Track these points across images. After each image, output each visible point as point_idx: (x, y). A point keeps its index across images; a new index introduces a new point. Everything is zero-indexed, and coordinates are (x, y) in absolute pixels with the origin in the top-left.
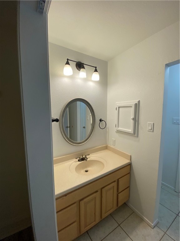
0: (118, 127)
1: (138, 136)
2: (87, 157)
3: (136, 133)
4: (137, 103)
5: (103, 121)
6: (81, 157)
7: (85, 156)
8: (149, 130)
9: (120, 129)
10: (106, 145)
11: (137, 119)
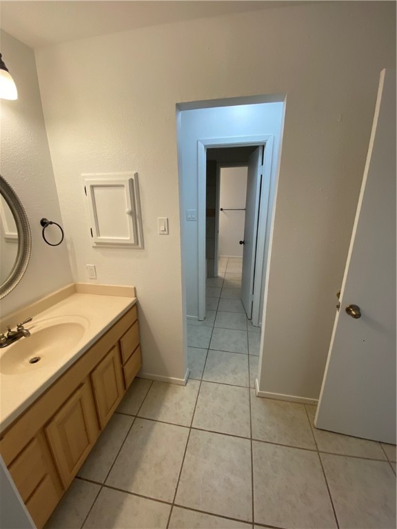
0: (98, 234)
1: (143, 247)
2: (26, 326)
3: (138, 242)
4: (134, 178)
5: (51, 223)
6: (6, 335)
7: (19, 327)
8: (162, 233)
9: (104, 238)
10: (73, 284)
11: (137, 213)
